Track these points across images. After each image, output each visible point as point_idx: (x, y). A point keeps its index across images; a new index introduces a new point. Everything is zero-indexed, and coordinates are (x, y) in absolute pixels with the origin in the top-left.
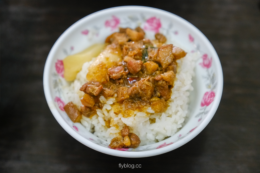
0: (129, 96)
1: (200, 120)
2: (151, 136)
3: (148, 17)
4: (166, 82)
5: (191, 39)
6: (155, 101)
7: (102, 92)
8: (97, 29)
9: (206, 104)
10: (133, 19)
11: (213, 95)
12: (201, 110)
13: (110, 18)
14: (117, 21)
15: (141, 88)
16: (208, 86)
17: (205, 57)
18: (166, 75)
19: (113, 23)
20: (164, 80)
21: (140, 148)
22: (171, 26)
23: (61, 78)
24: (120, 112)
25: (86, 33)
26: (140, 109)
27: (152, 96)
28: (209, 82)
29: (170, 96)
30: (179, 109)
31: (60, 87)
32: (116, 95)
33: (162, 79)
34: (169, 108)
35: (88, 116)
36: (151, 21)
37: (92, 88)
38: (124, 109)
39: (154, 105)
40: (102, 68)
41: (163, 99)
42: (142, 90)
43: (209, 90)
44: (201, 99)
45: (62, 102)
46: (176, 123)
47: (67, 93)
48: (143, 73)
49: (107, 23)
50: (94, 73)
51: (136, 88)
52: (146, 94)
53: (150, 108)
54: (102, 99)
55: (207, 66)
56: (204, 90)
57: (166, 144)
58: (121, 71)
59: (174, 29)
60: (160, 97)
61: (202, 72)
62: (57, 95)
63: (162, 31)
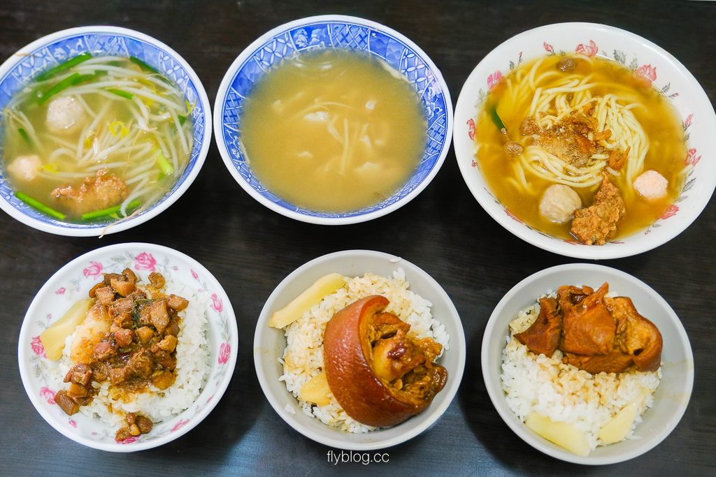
0: (123, 379)
1: (217, 384)
2: (165, 413)
3: (136, 254)
4: (166, 351)
5: (195, 276)
6: (157, 376)
7: (91, 378)
8: (75, 282)
9: (224, 360)
10: (119, 259)
11: (228, 349)
12: (219, 368)
13: (88, 266)
14: (99, 267)
15: (135, 367)
16: (224, 337)
17: (214, 296)
18: (163, 344)
19: (94, 271)
20: (162, 350)
21: (153, 433)
22: (167, 261)
23: (43, 359)
24: (119, 397)
25: (62, 291)
26: (141, 390)
27: (153, 371)
28: (223, 330)
29: (175, 364)
30: (190, 375)
31: (45, 371)
32: (109, 379)
33: (160, 349)
34: (177, 378)
35: (85, 405)
36: (141, 257)
37: (78, 377)
38: (123, 391)
39: (156, 382)
40: (86, 346)
41: (168, 371)
42: (137, 369)
43: (224, 342)
44: (217, 355)
45: (51, 392)
46: (192, 391)
47: (56, 379)
48: (137, 343)
49: (86, 272)
50: (78, 354)
51: (129, 368)
52: (143, 372)
53: (153, 386)
54: (94, 384)
55: (219, 309)
56: (219, 341)
57: (183, 421)
58: (107, 350)
59: (172, 264)
60: (164, 369)
61: (214, 316)
62: (44, 385)
63: (159, 269)
